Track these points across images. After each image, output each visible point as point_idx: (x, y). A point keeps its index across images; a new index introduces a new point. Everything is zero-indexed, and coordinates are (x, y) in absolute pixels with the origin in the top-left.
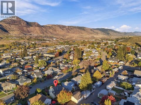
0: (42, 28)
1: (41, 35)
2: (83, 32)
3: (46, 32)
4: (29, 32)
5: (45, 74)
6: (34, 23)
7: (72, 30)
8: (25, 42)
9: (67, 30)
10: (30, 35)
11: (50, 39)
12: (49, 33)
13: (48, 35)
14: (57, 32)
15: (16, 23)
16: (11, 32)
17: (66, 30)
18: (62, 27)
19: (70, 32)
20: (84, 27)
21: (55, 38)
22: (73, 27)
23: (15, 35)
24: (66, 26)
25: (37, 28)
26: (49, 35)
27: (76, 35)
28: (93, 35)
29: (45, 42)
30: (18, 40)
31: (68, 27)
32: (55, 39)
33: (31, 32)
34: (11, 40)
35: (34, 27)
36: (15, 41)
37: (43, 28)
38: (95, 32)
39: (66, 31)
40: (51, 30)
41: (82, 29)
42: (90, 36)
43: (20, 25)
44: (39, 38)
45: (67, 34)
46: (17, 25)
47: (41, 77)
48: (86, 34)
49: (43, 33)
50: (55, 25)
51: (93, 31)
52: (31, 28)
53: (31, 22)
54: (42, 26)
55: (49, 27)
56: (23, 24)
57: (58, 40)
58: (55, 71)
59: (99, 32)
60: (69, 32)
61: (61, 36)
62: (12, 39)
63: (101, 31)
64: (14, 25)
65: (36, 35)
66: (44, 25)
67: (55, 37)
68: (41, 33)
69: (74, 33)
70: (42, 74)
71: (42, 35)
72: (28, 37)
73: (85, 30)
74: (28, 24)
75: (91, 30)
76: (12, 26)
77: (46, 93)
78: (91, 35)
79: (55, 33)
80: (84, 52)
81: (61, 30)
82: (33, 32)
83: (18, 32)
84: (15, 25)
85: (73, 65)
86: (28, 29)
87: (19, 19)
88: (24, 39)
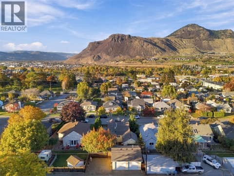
4: (210, 48)
6: (225, 31)
8: (197, 65)
10: (212, 53)
15: (191, 36)
16: (181, 51)
23: (186, 54)
30: (187, 63)
33: (216, 49)
34: (177, 61)
35: (223, 39)
36: (182, 64)
43: (197, 38)
44: (227, 60)
46: (193, 38)
47: (140, 110)
52: (217, 40)
56: (204, 34)
62: (180, 61)
64: (188, 38)
65: (223, 53)
72: (205, 57)
74: (213, 35)
76: (185, 41)
82: (219, 48)
83: (191, 50)
84: (190, 38)
86: (211, 43)
87: (197, 29)
88: (197, 61)
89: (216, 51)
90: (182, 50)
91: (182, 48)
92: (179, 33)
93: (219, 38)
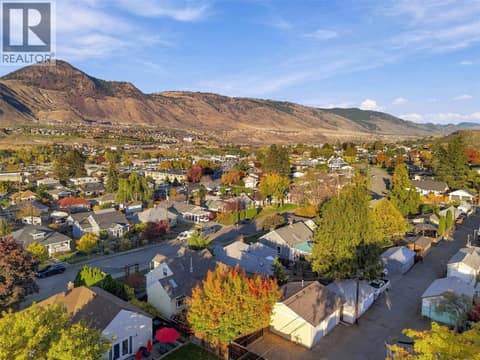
0: (146, 103)
1: (143, 124)
2: (286, 117)
3: (160, 116)
4: (101, 114)
5: (140, 222)
6: (122, 84)
7: (249, 112)
8: (85, 145)
9: (233, 112)
10: (106, 123)
11: (174, 139)
12: (170, 119)
13: (168, 127)
14: (199, 116)
15: (59, 85)
17: (227, 110)
18: (217, 101)
19: (242, 116)
20: (291, 104)
21: (188, 136)
22: (252, 101)
23: (55, 122)
24: (229, 99)
25: (130, 102)
26: (171, 125)
27: (264, 129)
28: (320, 130)
29: (155, 148)
30: (61, 140)
31: (237, 99)
32: (190, 139)
33: (111, 116)
34: (39, 137)
35: (120, 98)
36: (52, 143)
37: (149, 101)
38: (327, 121)
39: (230, 114)
40: (178, 111)
41: (284, 108)
42: (311, 132)
43: (72, 90)
44: (135, 136)
45: (233, 124)
46: (63, 89)
47: (121, 234)
48: (298, 125)
49: (151, 120)
50: (192, 95)
51: (321, 118)
52: (110, 100)
53: (110, 83)
54: (149, 96)
55: (171, 98)
56: (84, 86)
57: (200, 142)
58: (184, 214)
59: (341, 120)
60: (237, 119)
61: (211, 130)
62: (43, 137)
63: (349, 118)
64: (53, 89)
65: (125, 125)
66: (154, 92)
67: (189, 132)
68: (142, 119)
69: (254, 121)
70: (126, 221)
71: (147, 125)
72: (97, 130)
73: (292, 114)
74: (101, 88)
75: (315, 112)
76: (46, 94)
77: (130, 291)
78: (314, 130)
79: (190, 119)
80: (298, 168)
81: (211, 109)
82: (116, 114)
83: (64, 114)
84: (56, 89)
85: (259, 199)
86: (100, 103)
87: (69, 71)
88: (84, 137)
89: (113, 120)
90: (41, 112)
91: (43, 108)
92: (31, 75)
93: (113, 96)
